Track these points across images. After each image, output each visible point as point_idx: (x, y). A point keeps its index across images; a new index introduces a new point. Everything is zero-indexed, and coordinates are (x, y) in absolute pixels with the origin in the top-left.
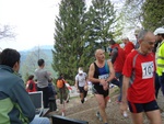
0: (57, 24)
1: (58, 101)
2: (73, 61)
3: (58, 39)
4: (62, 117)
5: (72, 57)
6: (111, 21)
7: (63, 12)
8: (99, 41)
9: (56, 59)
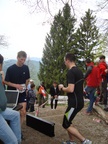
0: (47, 40)
1: (36, 106)
2: (56, 74)
3: (46, 53)
4: (35, 117)
5: (56, 70)
6: (95, 44)
7: (53, 31)
8: (82, 60)
9: (42, 70)
